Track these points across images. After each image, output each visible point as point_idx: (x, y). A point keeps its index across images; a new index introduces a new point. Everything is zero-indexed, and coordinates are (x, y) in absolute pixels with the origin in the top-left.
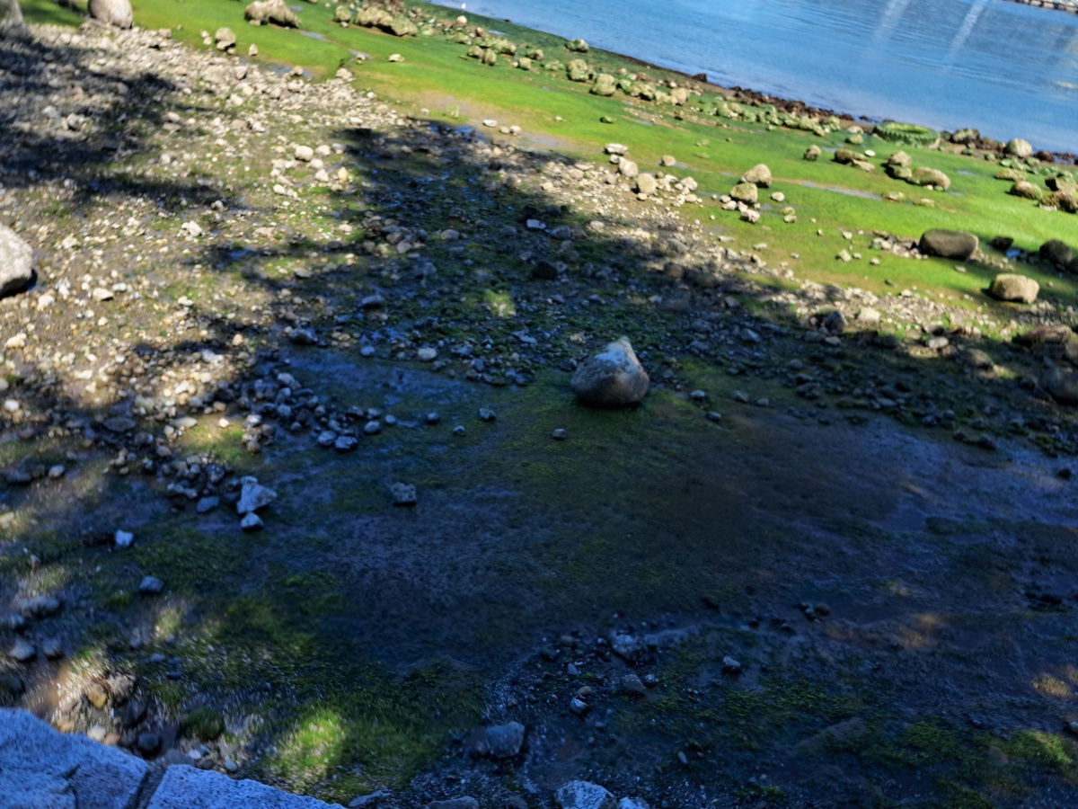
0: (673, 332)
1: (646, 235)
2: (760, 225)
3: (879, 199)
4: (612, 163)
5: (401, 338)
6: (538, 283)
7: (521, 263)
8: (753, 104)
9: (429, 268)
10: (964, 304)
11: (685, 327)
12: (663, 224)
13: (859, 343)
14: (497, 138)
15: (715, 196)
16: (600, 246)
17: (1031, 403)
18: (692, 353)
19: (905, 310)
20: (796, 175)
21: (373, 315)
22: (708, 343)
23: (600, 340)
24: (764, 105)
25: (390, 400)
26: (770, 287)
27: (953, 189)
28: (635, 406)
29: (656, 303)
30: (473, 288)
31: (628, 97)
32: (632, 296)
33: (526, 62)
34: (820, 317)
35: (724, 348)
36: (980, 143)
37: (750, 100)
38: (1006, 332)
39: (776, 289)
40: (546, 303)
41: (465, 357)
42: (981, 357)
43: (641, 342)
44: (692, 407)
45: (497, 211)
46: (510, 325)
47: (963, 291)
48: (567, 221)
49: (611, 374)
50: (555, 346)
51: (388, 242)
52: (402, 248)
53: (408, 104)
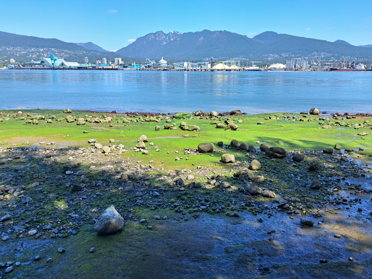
0: (129, 199)
1: (112, 166)
2: (149, 154)
3: (182, 137)
4: (92, 145)
5: (20, 229)
6: (75, 193)
7: (67, 187)
8: (134, 117)
9: (29, 199)
10: (217, 167)
11: (133, 196)
12: (117, 162)
13: (190, 188)
14: (46, 147)
15: (131, 148)
16: (96, 174)
17: (245, 197)
18: (138, 205)
19: (201, 173)
20: (155, 136)
21: (6, 223)
22: (143, 200)
23: (102, 209)
24: (138, 116)
25: (18, 255)
26: (158, 175)
27: (201, 130)
28: (120, 231)
29: (121, 190)
30: (49, 202)
31: (91, 123)
32: (112, 189)
33: (50, 120)
34: (176, 181)
35: (148, 200)
36: (203, 114)
37: (133, 116)
38: (231, 174)
39: (160, 175)
40: (80, 200)
41: (49, 229)
42: (227, 184)
43: (118, 206)
44: (142, 226)
45: (53, 171)
46: (66, 212)
47: (215, 163)
48: (81, 168)
49: (109, 221)
50: (86, 216)
51: (9, 194)
52: (15, 194)
53: (7, 144)
